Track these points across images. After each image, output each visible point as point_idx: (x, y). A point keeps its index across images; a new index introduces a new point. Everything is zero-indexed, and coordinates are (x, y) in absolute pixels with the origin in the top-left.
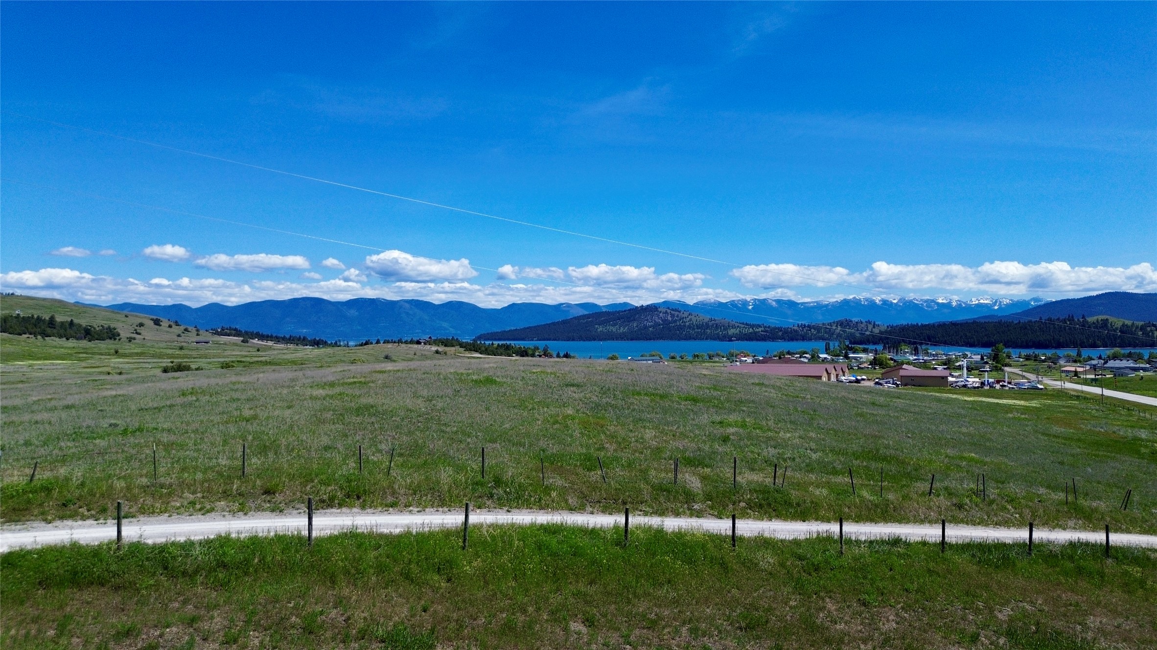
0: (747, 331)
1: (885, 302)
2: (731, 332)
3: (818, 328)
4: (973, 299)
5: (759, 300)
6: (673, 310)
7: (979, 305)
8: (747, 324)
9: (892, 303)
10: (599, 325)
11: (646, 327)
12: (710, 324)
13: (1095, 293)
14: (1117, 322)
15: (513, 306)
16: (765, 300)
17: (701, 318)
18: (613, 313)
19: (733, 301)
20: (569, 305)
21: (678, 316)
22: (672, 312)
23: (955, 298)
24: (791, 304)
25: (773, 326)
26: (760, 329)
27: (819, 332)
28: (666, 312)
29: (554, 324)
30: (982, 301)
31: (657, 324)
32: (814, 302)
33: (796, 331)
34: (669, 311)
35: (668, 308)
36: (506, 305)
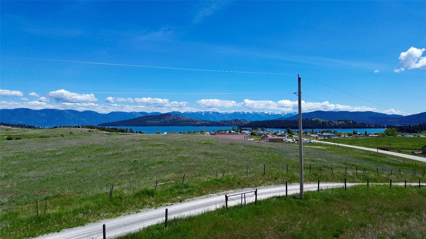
0: (203, 123)
1: (248, 113)
2: (198, 123)
3: (227, 122)
4: (276, 112)
5: (206, 112)
6: (176, 115)
7: (278, 114)
8: (203, 120)
9: (250, 113)
10: (148, 120)
11: (167, 121)
12: (190, 120)
13: (312, 111)
14: (321, 120)
15: (112, 113)
16: (208, 112)
17: (187, 118)
18: (154, 116)
19: (198, 112)
20: (135, 113)
21: (178, 117)
22: (176, 116)
23: (270, 112)
24: (217, 113)
25: (212, 121)
26: (208, 122)
27: (228, 123)
28: (174, 116)
29: (130, 120)
30: (278, 113)
31: (170, 120)
32: (225, 113)
33: (220, 123)
34: (175, 115)
35: (175, 114)
36: (110, 112)
